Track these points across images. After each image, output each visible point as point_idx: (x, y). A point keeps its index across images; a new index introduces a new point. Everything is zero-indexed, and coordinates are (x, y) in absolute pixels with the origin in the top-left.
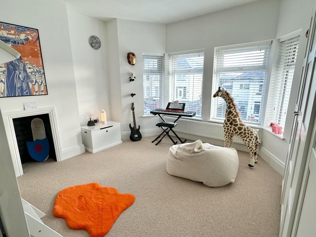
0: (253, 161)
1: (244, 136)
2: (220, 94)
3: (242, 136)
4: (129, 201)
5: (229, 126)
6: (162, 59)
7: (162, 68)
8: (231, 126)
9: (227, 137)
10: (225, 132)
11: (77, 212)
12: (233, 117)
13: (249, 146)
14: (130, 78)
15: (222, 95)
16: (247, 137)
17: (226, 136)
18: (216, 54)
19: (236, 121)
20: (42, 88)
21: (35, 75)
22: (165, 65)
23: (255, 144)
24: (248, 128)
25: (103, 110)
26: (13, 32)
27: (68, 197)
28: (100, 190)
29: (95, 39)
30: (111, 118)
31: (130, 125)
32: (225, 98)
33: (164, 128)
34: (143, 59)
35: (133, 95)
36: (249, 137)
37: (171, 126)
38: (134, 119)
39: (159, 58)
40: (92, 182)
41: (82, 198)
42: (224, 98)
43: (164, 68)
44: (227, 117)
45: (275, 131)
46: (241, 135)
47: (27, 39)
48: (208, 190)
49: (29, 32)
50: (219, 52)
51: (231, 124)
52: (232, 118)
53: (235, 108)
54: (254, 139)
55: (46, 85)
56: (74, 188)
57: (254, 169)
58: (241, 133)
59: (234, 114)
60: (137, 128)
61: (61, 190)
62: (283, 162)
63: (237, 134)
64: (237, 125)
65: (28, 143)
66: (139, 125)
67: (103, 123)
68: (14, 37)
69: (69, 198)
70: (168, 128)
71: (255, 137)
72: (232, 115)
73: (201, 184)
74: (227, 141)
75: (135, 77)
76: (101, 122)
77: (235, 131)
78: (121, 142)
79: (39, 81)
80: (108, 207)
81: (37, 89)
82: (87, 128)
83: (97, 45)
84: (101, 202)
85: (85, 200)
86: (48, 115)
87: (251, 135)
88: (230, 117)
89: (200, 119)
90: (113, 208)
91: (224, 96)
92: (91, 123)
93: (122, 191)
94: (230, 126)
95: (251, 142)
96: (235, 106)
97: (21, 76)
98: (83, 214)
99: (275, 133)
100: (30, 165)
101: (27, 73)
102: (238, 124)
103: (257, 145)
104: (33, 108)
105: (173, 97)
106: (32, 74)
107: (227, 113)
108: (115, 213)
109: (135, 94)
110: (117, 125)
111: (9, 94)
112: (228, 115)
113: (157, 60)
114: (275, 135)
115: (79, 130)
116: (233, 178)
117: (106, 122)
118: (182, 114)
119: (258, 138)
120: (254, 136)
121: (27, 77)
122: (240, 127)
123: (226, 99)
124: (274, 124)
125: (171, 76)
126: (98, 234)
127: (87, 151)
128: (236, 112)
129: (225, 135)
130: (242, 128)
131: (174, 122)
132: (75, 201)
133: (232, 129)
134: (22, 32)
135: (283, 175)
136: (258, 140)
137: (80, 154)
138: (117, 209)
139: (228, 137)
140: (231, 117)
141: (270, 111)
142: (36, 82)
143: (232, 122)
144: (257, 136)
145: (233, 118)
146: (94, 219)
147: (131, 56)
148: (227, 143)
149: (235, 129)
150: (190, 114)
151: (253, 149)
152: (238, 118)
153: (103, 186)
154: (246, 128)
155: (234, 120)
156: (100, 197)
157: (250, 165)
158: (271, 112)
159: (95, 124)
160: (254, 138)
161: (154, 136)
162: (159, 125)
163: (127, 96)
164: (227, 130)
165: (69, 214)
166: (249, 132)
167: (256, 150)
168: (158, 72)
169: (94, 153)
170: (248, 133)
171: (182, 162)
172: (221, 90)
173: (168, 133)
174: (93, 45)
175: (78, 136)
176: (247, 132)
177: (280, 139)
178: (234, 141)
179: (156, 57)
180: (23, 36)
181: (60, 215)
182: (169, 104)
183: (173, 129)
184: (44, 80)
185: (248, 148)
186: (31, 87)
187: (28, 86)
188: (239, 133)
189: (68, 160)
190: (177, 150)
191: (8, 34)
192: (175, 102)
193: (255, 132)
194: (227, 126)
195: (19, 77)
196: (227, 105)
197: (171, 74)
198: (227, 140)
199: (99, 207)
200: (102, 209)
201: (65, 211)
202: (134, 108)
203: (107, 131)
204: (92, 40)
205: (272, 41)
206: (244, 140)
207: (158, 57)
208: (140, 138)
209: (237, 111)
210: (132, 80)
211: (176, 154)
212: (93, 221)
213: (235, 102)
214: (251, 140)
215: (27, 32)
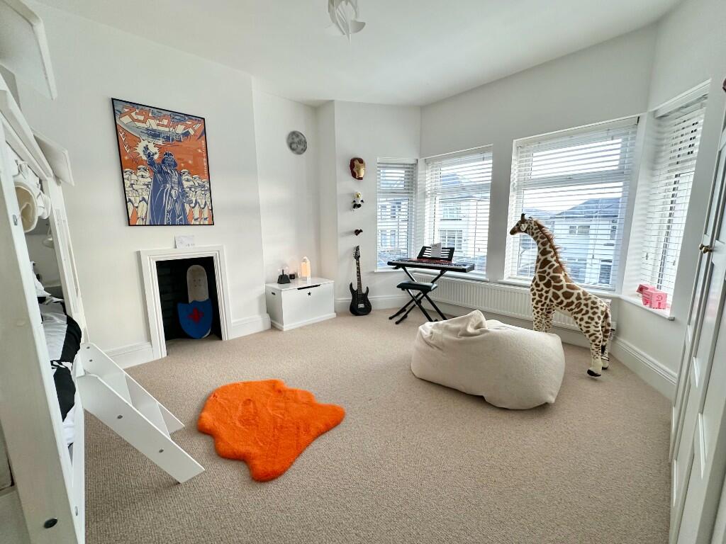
0: (598, 363)
1: (576, 310)
2: (524, 227)
3: (572, 310)
4: (334, 419)
5: (542, 289)
6: (412, 168)
7: (412, 186)
8: (548, 289)
9: (538, 312)
10: (535, 301)
11: (236, 427)
12: (551, 271)
13: (588, 332)
14: (354, 201)
15: (529, 229)
16: (584, 312)
17: (536, 311)
18: (517, 153)
19: (558, 280)
20: (206, 213)
21: (196, 192)
22: (418, 180)
23: (604, 329)
24: (585, 294)
25: (305, 258)
26: (165, 122)
27: (226, 399)
28: (283, 393)
29: (298, 136)
30: (319, 273)
31: (351, 285)
32: (535, 235)
33: (414, 293)
34: (378, 169)
35: (357, 232)
36: (587, 312)
37: (425, 290)
38: (359, 276)
39: (407, 168)
40: (273, 379)
41: (249, 404)
42: (533, 234)
43: (416, 184)
44: (539, 272)
45: (651, 303)
46: (569, 308)
47: (186, 134)
48: (494, 413)
49: (190, 123)
50: (522, 150)
51: (548, 285)
52: (549, 273)
53: (556, 253)
54: (599, 318)
55: (212, 210)
56: (241, 385)
57: (601, 381)
58: (569, 305)
59: (554, 265)
60: (364, 291)
61: (219, 386)
62: (672, 370)
63: (560, 306)
64: (561, 287)
65: (180, 306)
66: (367, 288)
67: (305, 279)
68: (167, 129)
69: (229, 401)
70: (420, 294)
71: (602, 313)
72: (549, 268)
73: (480, 399)
74: (538, 320)
75: (362, 201)
76: (301, 278)
77: (557, 299)
78: (334, 315)
79: (202, 202)
80: (291, 425)
81: (197, 215)
82: (277, 286)
83: (301, 147)
84: (281, 414)
85: (255, 408)
86: (211, 258)
87: (592, 308)
88: (545, 271)
89: (484, 278)
90: (302, 429)
91: (533, 231)
92: (284, 279)
93: (322, 400)
94: (545, 289)
95: (593, 323)
96: (558, 250)
97: (173, 192)
98: (246, 432)
99: (650, 307)
100: (180, 343)
101: (183, 188)
102: (562, 285)
103: (607, 331)
104: (189, 245)
105: (431, 237)
106: (190, 190)
107: (539, 264)
108: (304, 437)
109: (361, 231)
110: (327, 285)
111: (154, 222)
112: (540, 268)
113: (404, 172)
114: (650, 309)
115: (261, 289)
116: (552, 394)
117: (309, 279)
118: (447, 266)
119: (610, 315)
120: (599, 312)
121: (183, 194)
122: (566, 292)
123: (537, 237)
124: (647, 288)
125: (429, 199)
126: (265, 473)
127: (274, 326)
128: (559, 262)
129: (534, 307)
130: (572, 294)
131: (433, 282)
132: (237, 408)
133: (550, 295)
134: (180, 122)
135: (673, 398)
136: (610, 320)
137: (262, 330)
138: (307, 431)
139: (541, 312)
140: (548, 271)
141: (636, 262)
142: (196, 202)
143: (549, 280)
144: (608, 312)
145: (552, 274)
146: (264, 444)
147: (357, 163)
148: (538, 324)
149: (556, 297)
150: (463, 267)
151: (597, 338)
152: (563, 274)
153: (291, 387)
154: (581, 294)
155: (554, 278)
156: (282, 405)
157: (590, 373)
158: (639, 265)
159: (291, 281)
160: (599, 314)
161: (394, 309)
162: (403, 287)
163: (349, 233)
164: (538, 298)
165: (223, 431)
166: (589, 302)
167: (604, 341)
168: (405, 193)
169: (285, 330)
170: (586, 305)
171: (440, 352)
172: (526, 220)
173: (419, 302)
174: (294, 146)
175: (260, 299)
176: (583, 302)
177: (665, 318)
178: (554, 322)
179: (402, 166)
180: (180, 129)
181: (207, 429)
182: (424, 248)
183: (429, 294)
184: (210, 200)
185: (587, 335)
186: (188, 211)
187: (183, 209)
188: (564, 304)
189: (240, 339)
190: (434, 330)
191: (158, 125)
192: (435, 246)
193: (603, 304)
194: (539, 289)
195: (170, 195)
196: (539, 249)
197: (429, 196)
198: (539, 318)
199: (275, 422)
200: (282, 427)
201: (216, 424)
202: (359, 256)
203: (309, 294)
204: (293, 139)
205: (639, 118)
206: (576, 318)
207: (406, 166)
208: (367, 310)
209: (560, 260)
210: (357, 206)
211: (431, 337)
212: (261, 446)
213: (556, 242)
214: (592, 319)
215: (187, 122)
